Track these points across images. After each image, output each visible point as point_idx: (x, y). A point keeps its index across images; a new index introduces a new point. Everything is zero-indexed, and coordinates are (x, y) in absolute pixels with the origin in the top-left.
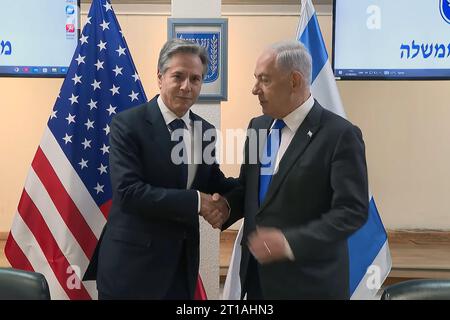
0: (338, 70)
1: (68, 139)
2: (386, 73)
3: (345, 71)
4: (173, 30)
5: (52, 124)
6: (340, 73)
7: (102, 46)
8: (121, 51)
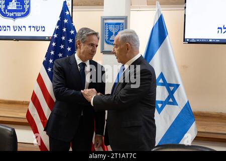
0: (187, 39)
1: (49, 70)
2: (211, 41)
3: (190, 39)
4: (103, 21)
5: (44, 63)
6: (188, 40)
7: (64, 30)
8: (72, 32)
